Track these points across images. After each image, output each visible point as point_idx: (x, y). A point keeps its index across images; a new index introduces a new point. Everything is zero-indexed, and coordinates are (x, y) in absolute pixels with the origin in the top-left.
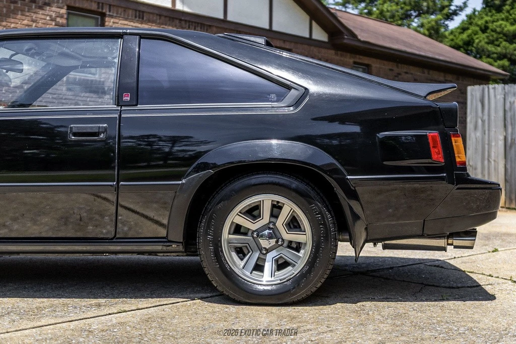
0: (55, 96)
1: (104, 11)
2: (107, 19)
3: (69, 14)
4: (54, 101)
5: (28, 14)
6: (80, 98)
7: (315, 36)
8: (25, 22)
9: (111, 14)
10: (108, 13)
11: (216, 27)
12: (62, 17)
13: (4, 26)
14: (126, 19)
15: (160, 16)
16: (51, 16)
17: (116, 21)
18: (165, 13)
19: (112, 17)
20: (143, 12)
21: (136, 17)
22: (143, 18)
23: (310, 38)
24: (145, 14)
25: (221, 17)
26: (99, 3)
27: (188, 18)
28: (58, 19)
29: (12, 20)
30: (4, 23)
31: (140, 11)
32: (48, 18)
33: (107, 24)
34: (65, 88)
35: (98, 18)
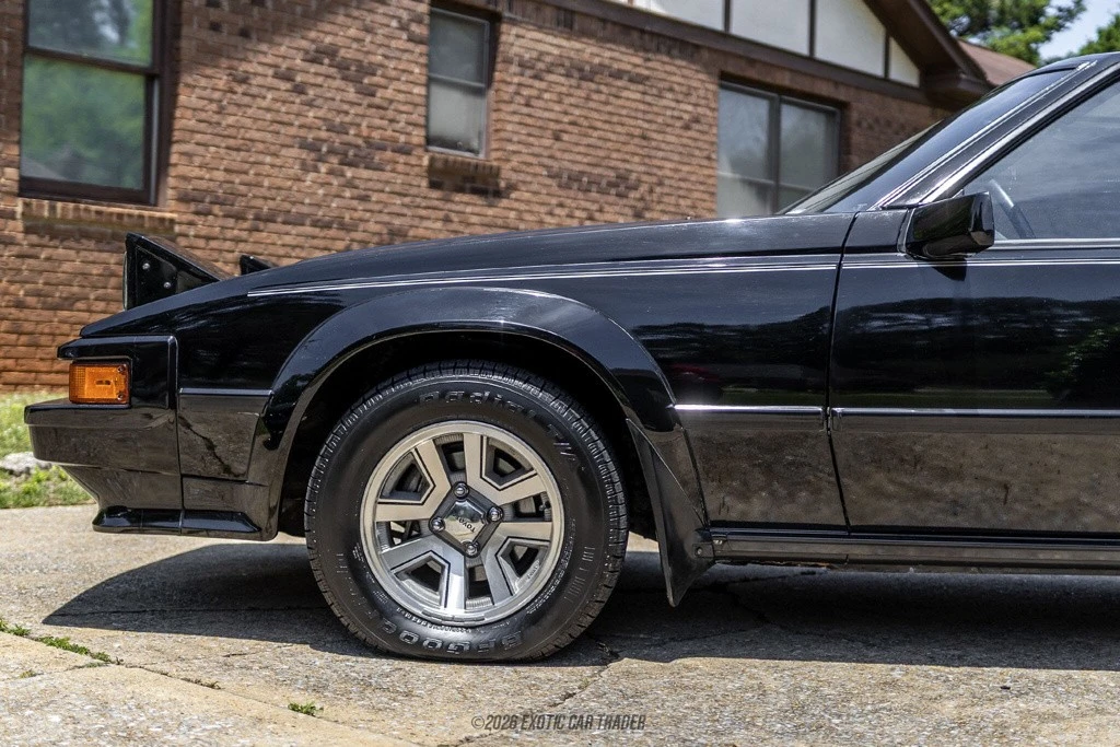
0: (407, 200)
1: (499, 9)
2: (504, 27)
3: (432, 14)
4: (405, 211)
5: (356, 13)
6: (454, 207)
7: (895, 75)
8: (352, 32)
9: (512, 16)
10: (507, 14)
11: (710, 49)
12: (419, 21)
13: (313, 41)
14: (540, 28)
15: (604, 21)
16: (399, 19)
17: (521, 31)
18: (613, 16)
19: (513, 22)
20: (573, 12)
21: (558, 24)
22: (571, 27)
23: (886, 79)
24: (577, 18)
25: (719, 26)
27: (656, 29)
28: (414, 28)
29: (328, 27)
30: (313, 34)
31: (566, 11)
32: (394, 23)
33: (504, 38)
34: (424, 183)
35: (483, 25)
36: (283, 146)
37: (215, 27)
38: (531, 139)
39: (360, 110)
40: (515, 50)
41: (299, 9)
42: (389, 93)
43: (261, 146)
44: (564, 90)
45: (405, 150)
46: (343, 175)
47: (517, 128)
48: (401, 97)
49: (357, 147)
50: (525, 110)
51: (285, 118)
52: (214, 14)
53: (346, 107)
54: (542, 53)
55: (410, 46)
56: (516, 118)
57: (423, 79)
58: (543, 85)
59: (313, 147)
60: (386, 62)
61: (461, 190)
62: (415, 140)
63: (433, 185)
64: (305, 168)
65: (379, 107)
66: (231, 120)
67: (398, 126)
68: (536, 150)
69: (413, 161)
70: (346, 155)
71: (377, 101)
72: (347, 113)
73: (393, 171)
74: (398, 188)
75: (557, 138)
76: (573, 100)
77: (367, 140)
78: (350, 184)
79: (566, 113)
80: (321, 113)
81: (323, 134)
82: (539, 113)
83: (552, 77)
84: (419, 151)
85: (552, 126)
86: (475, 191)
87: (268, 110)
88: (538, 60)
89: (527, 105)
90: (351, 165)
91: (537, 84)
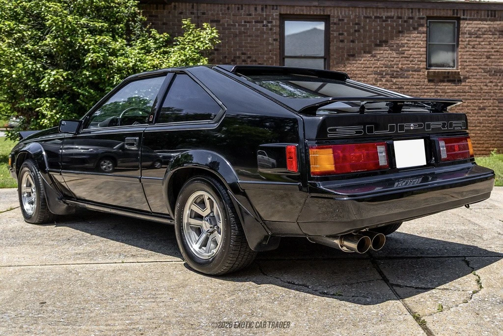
0: (419, 87)
1: (459, 16)
2: (461, 22)
3: (429, 23)
4: (418, 91)
6: (440, 87)
9: (465, 17)
10: (462, 17)
12: (423, 26)
14: (479, 20)
17: (470, 22)
19: (466, 19)
20: (495, 11)
21: (488, 16)
22: (495, 16)
24: (497, 12)
26: (454, 10)
28: (420, 29)
31: (491, 11)
33: (461, 26)
34: (426, 80)
35: (455, 22)
36: (368, 74)
37: (342, 41)
38: (476, 60)
39: (398, 59)
40: (467, 29)
41: (373, 31)
42: (410, 52)
43: (360, 76)
44: (491, 40)
45: (418, 70)
46: (392, 81)
47: (468, 57)
48: (415, 53)
49: (397, 71)
50: (472, 50)
51: (369, 66)
52: (341, 37)
53: (392, 59)
54: (480, 28)
55: (419, 35)
56: (468, 53)
57: (425, 45)
58: (481, 39)
59: (380, 74)
60: (409, 42)
61: (443, 81)
62: (421, 66)
63: (430, 81)
64: (376, 80)
65: (405, 57)
66: (348, 69)
67: (414, 63)
68: (478, 63)
69: (421, 73)
70: (393, 75)
71: (405, 55)
72: (393, 61)
73: (412, 78)
74: (414, 83)
75: (488, 57)
76: (496, 43)
77: (401, 69)
78: (395, 84)
79: (493, 48)
80: (382, 62)
81: (384, 69)
82: (480, 50)
83: (486, 36)
84: (424, 70)
85: (486, 53)
86: (449, 81)
87: (362, 64)
88: (478, 31)
89: (473, 48)
90: (395, 78)
91: (478, 39)
